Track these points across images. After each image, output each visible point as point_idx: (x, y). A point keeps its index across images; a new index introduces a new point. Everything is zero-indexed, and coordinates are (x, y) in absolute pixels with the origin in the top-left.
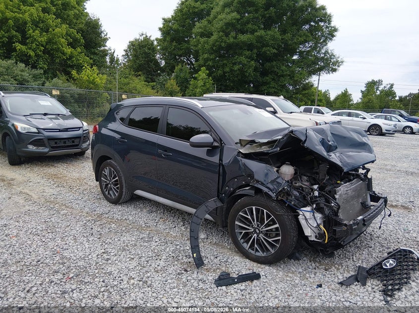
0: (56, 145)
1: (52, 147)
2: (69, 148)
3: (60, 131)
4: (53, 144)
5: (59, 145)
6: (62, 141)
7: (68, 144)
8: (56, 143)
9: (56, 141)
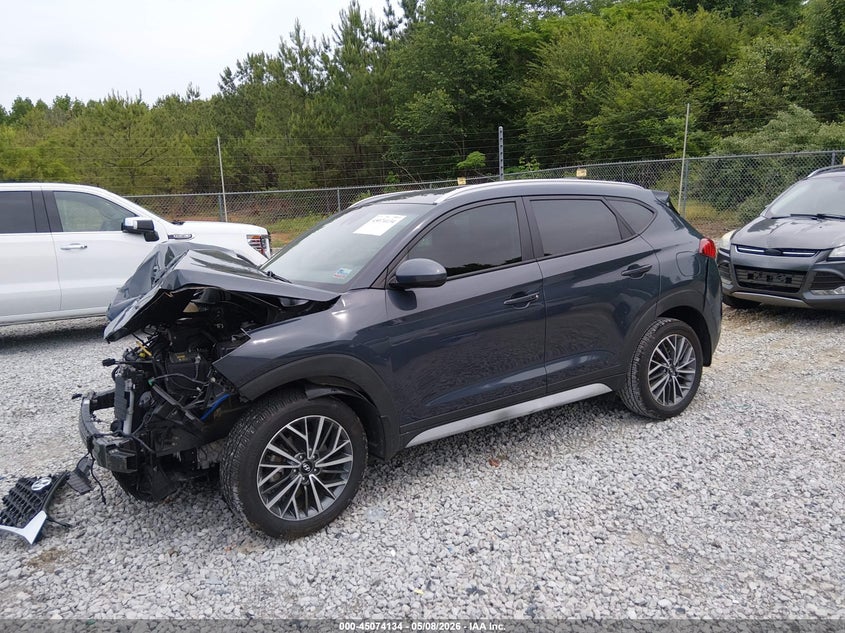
0: (749, 281)
1: (743, 284)
2: (751, 289)
3: (767, 252)
4: (743, 276)
5: (755, 282)
6: (765, 274)
7: (777, 282)
8: (750, 276)
9: (751, 272)
